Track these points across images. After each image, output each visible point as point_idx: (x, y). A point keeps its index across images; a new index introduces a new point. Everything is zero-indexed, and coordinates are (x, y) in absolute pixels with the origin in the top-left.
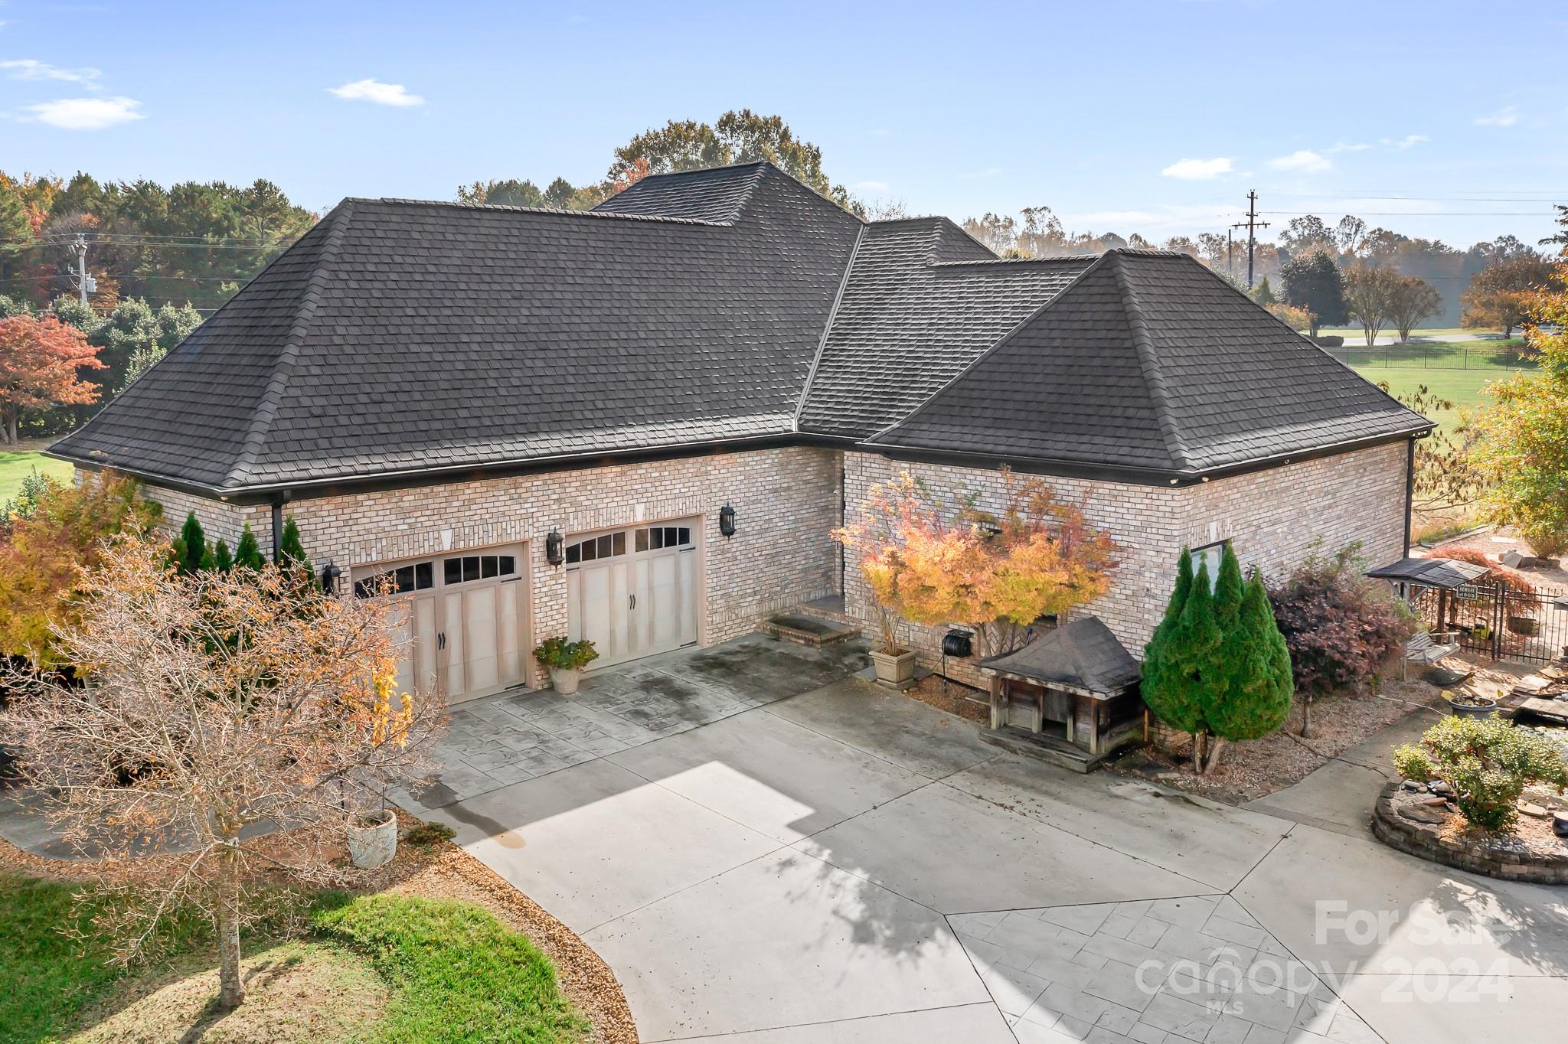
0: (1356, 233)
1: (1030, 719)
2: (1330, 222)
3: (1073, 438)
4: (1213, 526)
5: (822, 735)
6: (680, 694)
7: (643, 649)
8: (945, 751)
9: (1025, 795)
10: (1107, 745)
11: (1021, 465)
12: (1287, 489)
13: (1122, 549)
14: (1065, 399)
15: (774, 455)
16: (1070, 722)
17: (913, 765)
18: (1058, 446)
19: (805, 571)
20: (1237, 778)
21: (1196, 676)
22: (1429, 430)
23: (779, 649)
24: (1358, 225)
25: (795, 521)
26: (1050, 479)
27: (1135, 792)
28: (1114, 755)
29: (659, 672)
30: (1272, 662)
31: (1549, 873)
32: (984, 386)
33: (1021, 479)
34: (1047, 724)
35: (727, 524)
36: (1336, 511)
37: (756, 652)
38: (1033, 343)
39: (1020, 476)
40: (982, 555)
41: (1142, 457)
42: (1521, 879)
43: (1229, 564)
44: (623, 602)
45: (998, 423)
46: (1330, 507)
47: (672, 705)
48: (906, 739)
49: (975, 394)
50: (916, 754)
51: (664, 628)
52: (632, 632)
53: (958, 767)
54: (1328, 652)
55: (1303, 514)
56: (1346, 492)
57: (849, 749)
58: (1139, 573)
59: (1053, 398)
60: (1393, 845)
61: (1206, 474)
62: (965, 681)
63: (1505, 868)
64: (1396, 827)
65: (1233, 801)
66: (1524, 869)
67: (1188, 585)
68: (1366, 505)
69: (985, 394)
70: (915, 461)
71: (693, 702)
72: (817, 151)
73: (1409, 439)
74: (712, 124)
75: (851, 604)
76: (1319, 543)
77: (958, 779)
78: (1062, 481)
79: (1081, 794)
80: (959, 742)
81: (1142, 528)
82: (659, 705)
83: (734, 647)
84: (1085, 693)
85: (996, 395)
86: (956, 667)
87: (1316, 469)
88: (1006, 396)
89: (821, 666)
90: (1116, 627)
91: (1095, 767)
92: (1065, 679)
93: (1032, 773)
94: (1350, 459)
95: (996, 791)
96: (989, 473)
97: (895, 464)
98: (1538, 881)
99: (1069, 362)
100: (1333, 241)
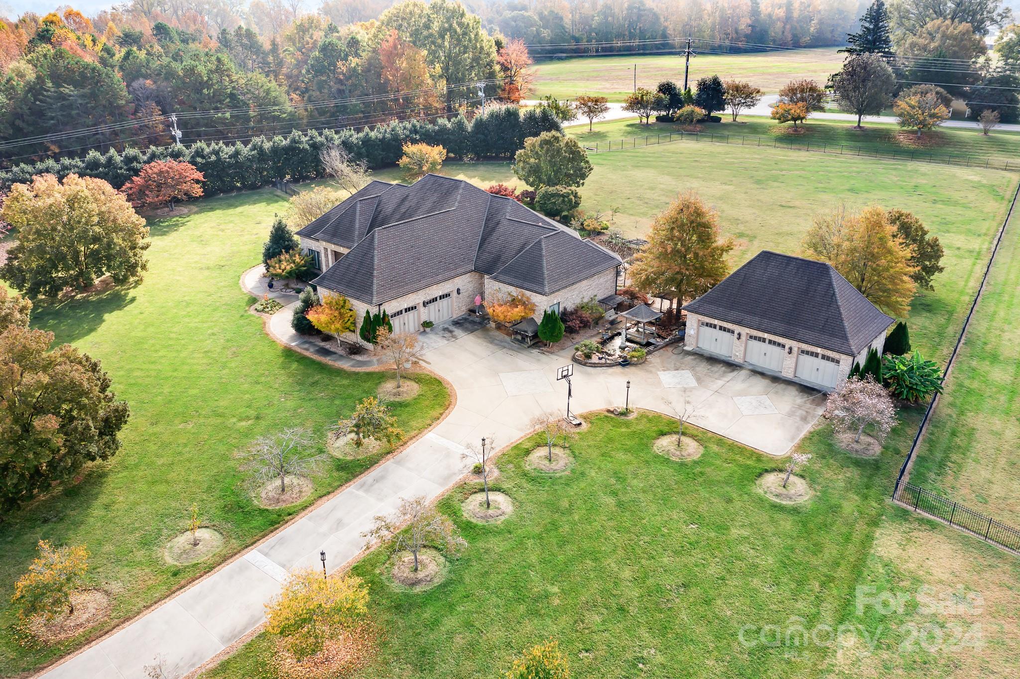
1: (519, 337)
3: (529, 283)
4: (555, 301)
5: (480, 341)
6: (451, 332)
7: (441, 320)
8: (503, 344)
9: (515, 353)
10: (532, 343)
11: (519, 287)
14: (528, 274)
15: (469, 275)
16: (526, 338)
17: (496, 347)
18: (526, 285)
20: (554, 349)
23: (471, 318)
25: (474, 288)
26: (524, 291)
27: (535, 351)
28: (533, 344)
29: (446, 326)
31: (593, 365)
32: (514, 267)
34: (522, 339)
35: (458, 291)
36: (591, 288)
37: (465, 319)
38: (524, 258)
43: (553, 312)
44: (437, 310)
46: (589, 288)
47: (449, 334)
48: (496, 341)
49: (511, 269)
50: (497, 345)
51: (445, 314)
52: (439, 317)
53: (505, 347)
54: (572, 326)
55: (581, 292)
56: (594, 284)
57: (485, 344)
58: (540, 310)
59: (526, 273)
61: (552, 293)
63: (587, 365)
65: (552, 353)
66: (590, 365)
68: (601, 284)
69: (513, 269)
70: (499, 282)
71: (454, 333)
76: (584, 297)
77: (504, 350)
78: (526, 291)
79: (525, 352)
80: (506, 342)
81: (540, 302)
82: (447, 335)
83: (460, 318)
84: (529, 333)
87: (585, 282)
88: (518, 270)
89: (480, 323)
90: (535, 319)
91: (529, 347)
92: (525, 331)
93: (518, 348)
94: (595, 276)
95: (511, 352)
97: (495, 281)
98: (591, 367)
99: (530, 264)
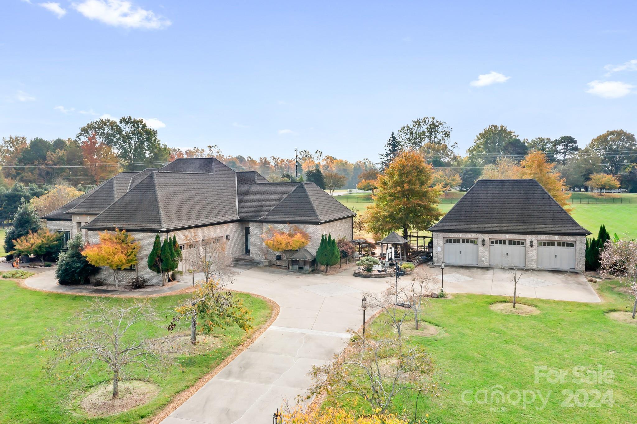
0: (320, 156)
1: (296, 267)
2: (312, 153)
3: (300, 217)
4: (325, 232)
5: (261, 273)
8: (283, 273)
9: (300, 276)
10: (311, 269)
11: (291, 222)
12: (334, 226)
13: (310, 236)
14: (297, 210)
15: (234, 224)
16: (304, 267)
17: (279, 275)
18: (298, 219)
19: (239, 249)
20: (332, 272)
21: (326, 255)
22: (356, 215)
23: (240, 263)
24: (321, 154)
25: (238, 238)
26: (296, 225)
27: (317, 275)
28: (313, 270)
30: (337, 251)
31: (378, 276)
32: (281, 208)
33: (291, 225)
34: (299, 268)
35: (228, 238)
36: (341, 230)
37: (236, 264)
38: (289, 200)
39: (291, 224)
40: (289, 238)
41: (314, 219)
42: (374, 278)
43: (330, 236)
45: (285, 215)
46: (340, 229)
48: (276, 272)
49: (279, 210)
53: (287, 275)
54: (345, 251)
55: (336, 231)
56: (343, 227)
57: (267, 274)
58: (313, 240)
59: (295, 210)
60: (357, 276)
61: (324, 222)
62: (280, 265)
63: (372, 276)
64: (357, 274)
65: (332, 275)
66: (374, 276)
67: (323, 241)
68: (346, 229)
69: (281, 210)
70: (268, 223)
72: (156, 131)
73: (352, 217)
74: (117, 121)
75: (252, 254)
76: (339, 236)
78: (299, 225)
79: (309, 276)
81: (314, 232)
84: (308, 260)
85: (284, 210)
86: (278, 262)
87: (338, 222)
88: (286, 210)
89: (251, 265)
90: (309, 250)
91: (309, 273)
92: (303, 258)
94: (343, 220)
95: (296, 276)
96: (284, 224)
97: (263, 224)
98: (376, 278)
99: (297, 203)
100: (313, 159)
